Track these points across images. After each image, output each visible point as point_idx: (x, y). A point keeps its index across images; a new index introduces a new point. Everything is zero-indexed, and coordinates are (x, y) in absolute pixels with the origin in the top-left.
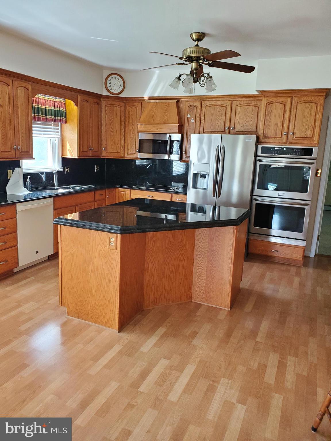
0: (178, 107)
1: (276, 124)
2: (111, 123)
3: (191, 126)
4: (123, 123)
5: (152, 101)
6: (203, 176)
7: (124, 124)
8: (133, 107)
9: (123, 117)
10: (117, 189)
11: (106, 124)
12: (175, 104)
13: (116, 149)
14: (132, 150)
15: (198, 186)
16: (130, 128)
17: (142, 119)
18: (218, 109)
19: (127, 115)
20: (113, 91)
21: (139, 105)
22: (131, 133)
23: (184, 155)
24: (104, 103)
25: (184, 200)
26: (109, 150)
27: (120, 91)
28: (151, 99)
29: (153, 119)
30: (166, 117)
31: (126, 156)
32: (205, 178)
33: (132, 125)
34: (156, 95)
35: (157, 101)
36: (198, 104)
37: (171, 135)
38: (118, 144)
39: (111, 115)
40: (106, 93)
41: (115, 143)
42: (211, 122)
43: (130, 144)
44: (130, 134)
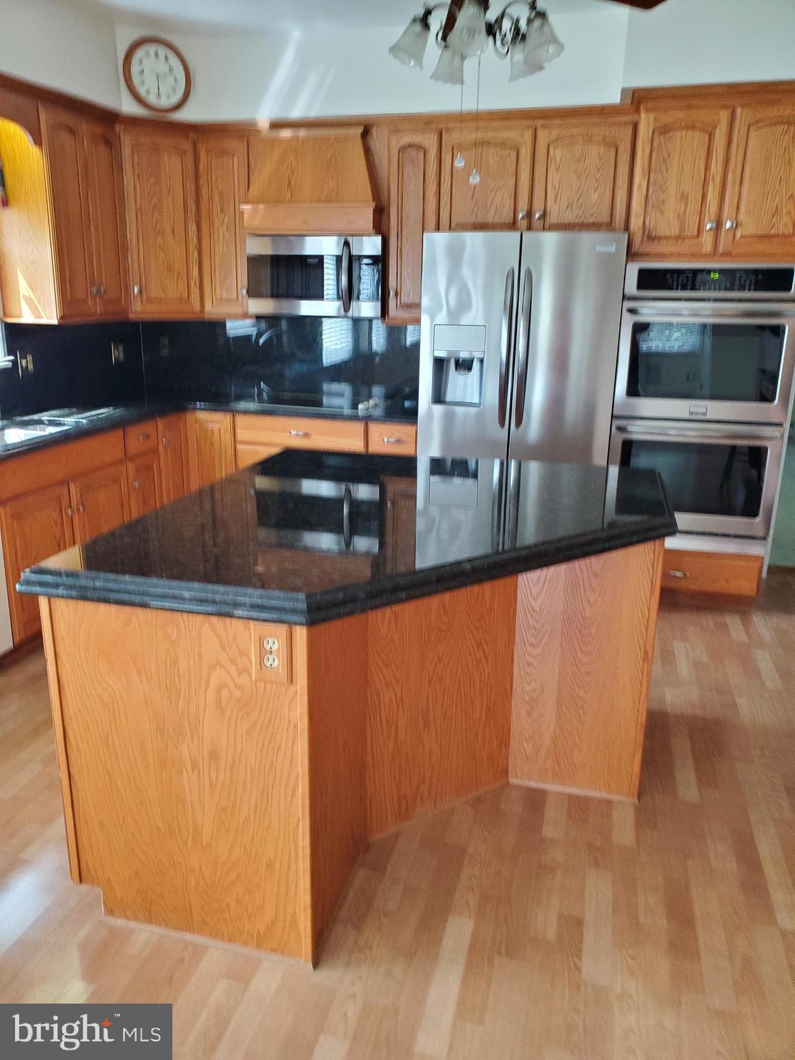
0: (367, 151)
1: (684, 197)
2: (155, 206)
3: (412, 208)
4: (192, 207)
5: (286, 134)
6: (464, 365)
7: (194, 208)
8: (222, 153)
9: (190, 187)
10: (190, 417)
11: (139, 210)
12: (359, 141)
13: (175, 290)
14: (227, 289)
15: (449, 398)
16: (217, 223)
17: (254, 192)
18: (492, 157)
19: (203, 181)
20: (152, 99)
21: (238, 146)
22: (221, 236)
23: (392, 302)
24: (126, 142)
25: (405, 439)
26: (154, 291)
27: (176, 98)
28: (276, 125)
29: (291, 192)
30: (332, 184)
31: (208, 308)
32: (470, 368)
33: (222, 211)
34: (296, 113)
35: (302, 133)
36: (430, 141)
37: (350, 239)
38: (180, 273)
39: (152, 179)
40: (128, 107)
41: (170, 269)
42: (473, 196)
43: (217, 275)
44: (216, 239)
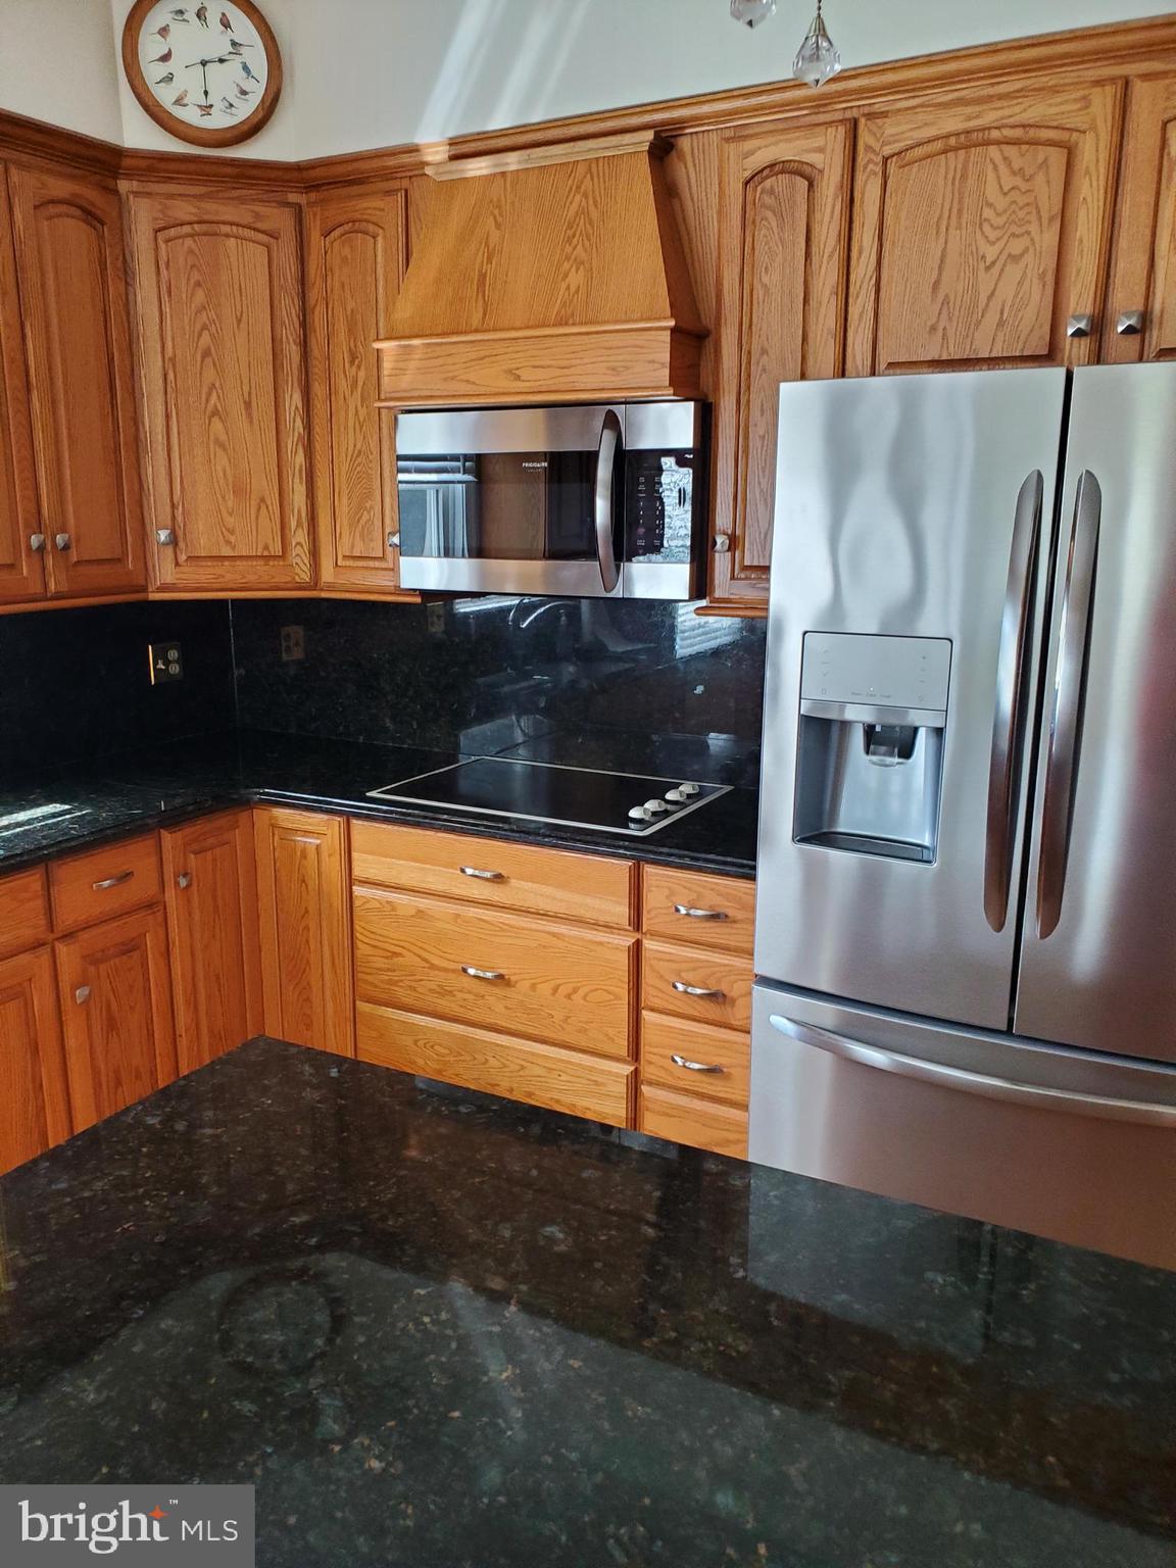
0: (667, 194)
2: (206, 353)
3: (775, 327)
4: (292, 351)
5: (478, 168)
6: (892, 740)
7: (296, 358)
8: (357, 226)
9: (289, 309)
11: (170, 363)
12: (644, 166)
13: (254, 534)
14: (362, 535)
16: (343, 385)
17: (404, 311)
19: (313, 295)
20: (190, 115)
21: (383, 209)
22: (351, 412)
23: (721, 563)
24: (142, 216)
25: (730, 913)
26: (204, 538)
27: (245, 110)
28: (463, 149)
29: (485, 303)
30: (576, 279)
31: (327, 574)
33: (352, 363)
34: (500, 120)
35: (513, 161)
36: (823, 151)
37: (619, 410)
38: (263, 500)
39: (200, 296)
40: (138, 134)
41: (240, 491)
42: (936, 286)
43: (345, 500)
44: (342, 420)
